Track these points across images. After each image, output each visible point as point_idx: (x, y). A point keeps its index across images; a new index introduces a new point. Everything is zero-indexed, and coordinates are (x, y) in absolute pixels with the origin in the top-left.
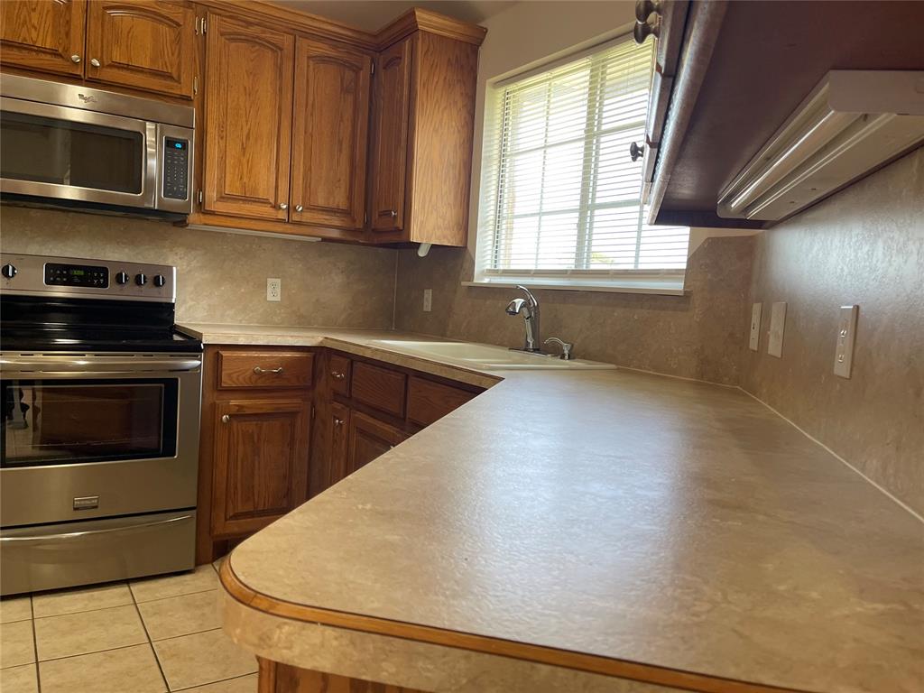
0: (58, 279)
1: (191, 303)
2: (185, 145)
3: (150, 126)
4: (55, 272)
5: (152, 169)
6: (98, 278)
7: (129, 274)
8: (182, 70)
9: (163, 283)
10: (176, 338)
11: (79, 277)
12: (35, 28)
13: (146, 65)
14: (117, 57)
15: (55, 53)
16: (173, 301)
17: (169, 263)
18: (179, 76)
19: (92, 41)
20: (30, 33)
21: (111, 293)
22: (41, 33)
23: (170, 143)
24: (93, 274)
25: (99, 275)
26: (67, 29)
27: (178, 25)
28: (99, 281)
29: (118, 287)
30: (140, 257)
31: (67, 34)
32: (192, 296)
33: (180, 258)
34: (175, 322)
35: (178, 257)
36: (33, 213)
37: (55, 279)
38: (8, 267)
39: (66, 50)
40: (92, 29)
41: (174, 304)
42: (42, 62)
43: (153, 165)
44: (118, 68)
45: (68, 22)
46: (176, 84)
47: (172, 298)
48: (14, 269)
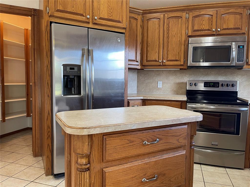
0: (207, 86)
1: (242, 91)
2: (243, 46)
3: (233, 43)
4: (206, 84)
5: (234, 55)
6: (217, 85)
7: (225, 84)
8: (243, 26)
9: (235, 86)
10: (238, 101)
11: (212, 85)
12: (204, 25)
13: (232, 27)
14: (225, 27)
15: (209, 30)
16: (237, 91)
17: (236, 80)
18: (242, 28)
19: (218, 24)
20: (203, 26)
21: (220, 89)
22: (205, 26)
23: (239, 47)
24: (216, 84)
25: (217, 84)
26: (212, 23)
27: (242, 14)
28: (217, 86)
29: (222, 87)
30: (227, 79)
31: (212, 24)
32: (243, 89)
33: (239, 78)
34: (238, 97)
35: (238, 78)
36: (201, 70)
37: (206, 86)
38: (196, 83)
39: (211, 28)
40: (218, 21)
41: (237, 92)
42: (206, 33)
43: (234, 53)
44: (225, 30)
45: (212, 21)
46: (241, 30)
47: (237, 90)
48: (197, 84)
